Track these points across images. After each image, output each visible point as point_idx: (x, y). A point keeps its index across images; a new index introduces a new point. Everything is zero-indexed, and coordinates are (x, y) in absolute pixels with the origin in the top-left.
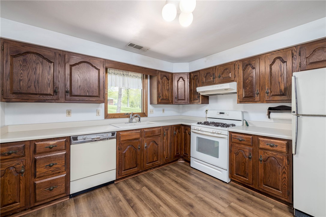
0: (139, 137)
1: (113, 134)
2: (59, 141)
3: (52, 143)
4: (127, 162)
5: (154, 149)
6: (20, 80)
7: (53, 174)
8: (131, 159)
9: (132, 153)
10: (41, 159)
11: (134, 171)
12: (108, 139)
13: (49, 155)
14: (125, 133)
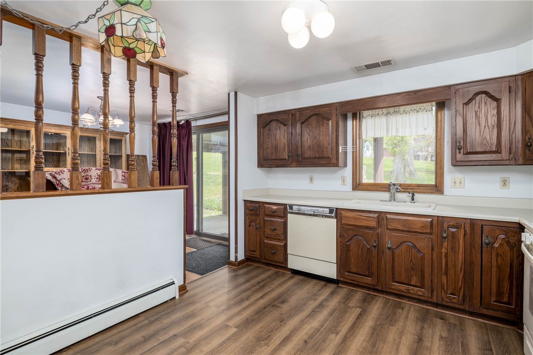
0: (374, 226)
1: (331, 211)
2: (279, 207)
3: (274, 207)
4: (353, 262)
5: (411, 260)
6: (267, 148)
7: (275, 239)
8: (360, 258)
9: (362, 249)
10: (267, 220)
11: (365, 281)
12: (323, 217)
13: (273, 219)
14: (350, 214)
